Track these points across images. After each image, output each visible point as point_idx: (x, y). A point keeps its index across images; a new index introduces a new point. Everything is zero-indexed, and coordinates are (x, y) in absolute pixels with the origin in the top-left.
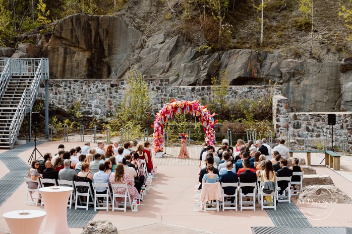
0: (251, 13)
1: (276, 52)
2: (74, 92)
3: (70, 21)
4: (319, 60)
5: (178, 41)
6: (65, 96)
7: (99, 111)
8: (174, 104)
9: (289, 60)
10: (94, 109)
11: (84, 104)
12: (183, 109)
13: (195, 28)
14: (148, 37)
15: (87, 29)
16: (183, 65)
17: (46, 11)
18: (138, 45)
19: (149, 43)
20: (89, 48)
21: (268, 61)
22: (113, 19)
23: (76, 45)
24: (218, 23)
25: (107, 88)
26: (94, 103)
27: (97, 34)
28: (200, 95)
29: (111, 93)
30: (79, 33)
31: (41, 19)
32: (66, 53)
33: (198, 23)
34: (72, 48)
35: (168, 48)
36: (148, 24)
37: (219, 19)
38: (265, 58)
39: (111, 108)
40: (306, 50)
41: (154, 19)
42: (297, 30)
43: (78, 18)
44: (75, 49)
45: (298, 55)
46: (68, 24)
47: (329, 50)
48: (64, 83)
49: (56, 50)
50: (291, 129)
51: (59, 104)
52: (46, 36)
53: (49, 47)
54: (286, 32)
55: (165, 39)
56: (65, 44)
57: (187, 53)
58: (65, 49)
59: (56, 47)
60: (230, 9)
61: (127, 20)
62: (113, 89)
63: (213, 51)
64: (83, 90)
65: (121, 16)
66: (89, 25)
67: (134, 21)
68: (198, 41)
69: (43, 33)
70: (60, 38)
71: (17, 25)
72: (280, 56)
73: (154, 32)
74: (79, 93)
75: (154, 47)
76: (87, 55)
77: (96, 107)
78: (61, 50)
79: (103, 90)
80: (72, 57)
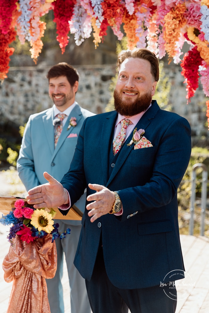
2: (37, 91)
25: (96, 84)
29: (101, 93)
48: (20, 76)
51: (12, 113)
62: (107, 85)
79: (88, 87)
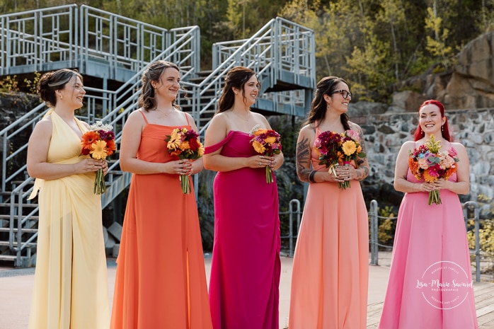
3: (486, 42)
7: (489, 192)
10: (475, 187)
17: (442, 30)
31: (433, 47)
34: (492, 96)
46: (482, 50)
48: (400, 123)
49: (460, 101)
51: (388, 174)
52: (442, 77)
53: (447, 96)
56: (478, 89)
59: (461, 95)
69: (437, 73)
70: (468, 77)
77: (481, 181)
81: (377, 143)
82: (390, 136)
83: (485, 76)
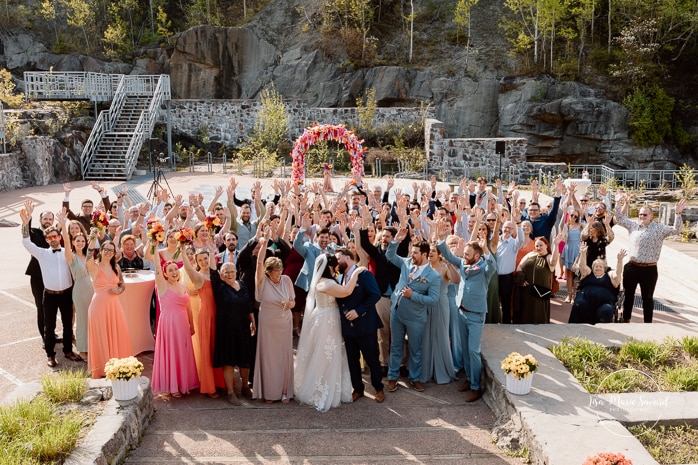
0: (399, 25)
1: (428, 70)
2: (200, 114)
3: (195, 33)
4: (475, 79)
5: (316, 57)
6: (190, 119)
7: (229, 136)
8: (316, 129)
9: (442, 79)
10: (223, 134)
11: (211, 128)
12: (326, 135)
13: (336, 41)
14: (283, 52)
15: (214, 43)
16: (322, 84)
17: (167, 21)
18: (271, 61)
19: (284, 59)
20: (217, 64)
21: (418, 80)
22: (243, 32)
23: (202, 60)
24: (362, 36)
25: (238, 111)
26: (222, 127)
27: (226, 48)
28: (343, 118)
29: (242, 116)
30: (204, 47)
31: (162, 31)
32: (190, 70)
33: (340, 36)
34: (197, 64)
35: (306, 65)
36: (282, 37)
37: (363, 32)
38: (415, 77)
39: (242, 133)
40: (460, 67)
41: (289, 32)
42: (451, 44)
43: (203, 31)
44: (202, 66)
45: (451, 74)
46: (192, 37)
47: (486, 67)
48: (188, 104)
49: (179, 66)
50: (446, 157)
51: (184, 128)
52: (167, 50)
53: (171, 63)
54: (438, 47)
55: (302, 55)
56: (189, 60)
57: (327, 71)
58: (190, 65)
59: (179, 63)
60: (376, 20)
61: (259, 32)
62: (245, 111)
63: (357, 68)
64: (210, 113)
65: (251, 28)
66: (216, 38)
67: (267, 33)
68: (340, 56)
69: (164, 47)
70: (184, 52)
71: (135, 38)
72: (431, 74)
73: (289, 46)
74: (206, 115)
75: (289, 64)
76: (215, 72)
77: (225, 131)
78: (185, 67)
79: (233, 112)
80: (197, 75)
81: (177, 113)
82: (183, 110)
83: (194, 52)
